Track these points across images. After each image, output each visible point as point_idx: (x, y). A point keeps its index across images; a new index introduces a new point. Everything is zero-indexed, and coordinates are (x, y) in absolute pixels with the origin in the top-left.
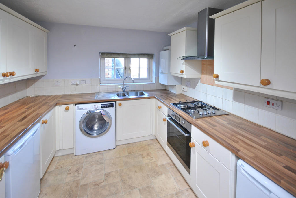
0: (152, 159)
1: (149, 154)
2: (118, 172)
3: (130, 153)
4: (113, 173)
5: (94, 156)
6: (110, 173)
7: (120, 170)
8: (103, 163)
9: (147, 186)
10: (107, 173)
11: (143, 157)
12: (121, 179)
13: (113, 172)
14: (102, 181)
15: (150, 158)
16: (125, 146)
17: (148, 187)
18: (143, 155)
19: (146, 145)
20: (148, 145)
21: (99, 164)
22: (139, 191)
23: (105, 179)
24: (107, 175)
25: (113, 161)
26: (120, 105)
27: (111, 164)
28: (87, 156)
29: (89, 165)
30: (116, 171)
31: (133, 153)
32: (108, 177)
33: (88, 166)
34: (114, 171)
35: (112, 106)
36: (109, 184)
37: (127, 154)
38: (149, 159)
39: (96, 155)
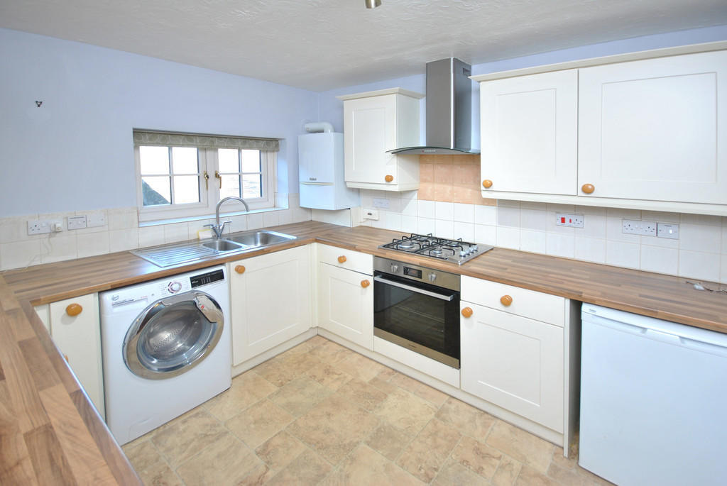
0: (341, 376)
1: (327, 370)
2: (286, 434)
3: (282, 384)
4: (277, 441)
5: (182, 428)
6: (267, 444)
7: (288, 427)
8: (227, 433)
9: (375, 429)
10: (259, 447)
11: (321, 381)
12: (310, 443)
13: (272, 438)
14: (262, 469)
15: (336, 376)
16: (253, 373)
17: (379, 430)
18: (315, 376)
19: (305, 355)
20: (310, 352)
21: (218, 439)
22: (368, 445)
23: (268, 462)
24: (264, 451)
25: (251, 418)
26: (240, 270)
27: (253, 426)
28: (155, 438)
29: (184, 455)
30: (279, 433)
31: (290, 380)
32: (271, 454)
33: (185, 458)
34: (276, 435)
35: (219, 276)
36: (288, 467)
37: (275, 389)
38: (338, 379)
39: (184, 422)
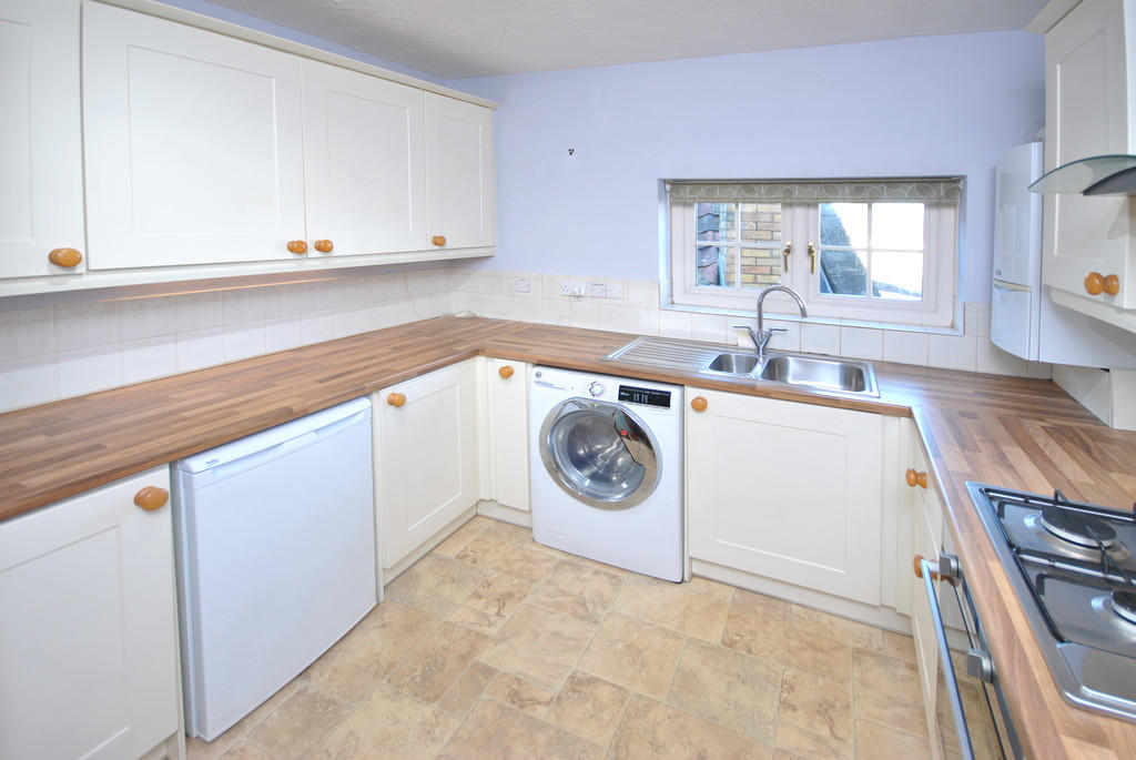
0: (834, 744)
1: (832, 707)
2: (622, 701)
3: (731, 644)
4: (603, 693)
5: (587, 575)
6: (592, 681)
7: (639, 696)
8: (596, 622)
10: (584, 673)
11: (787, 705)
12: (617, 747)
13: (606, 683)
14: (546, 696)
15: (825, 732)
16: (730, 593)
18: (793, 689)
19: (841, 647)
20: (858, 651)
21: (582, 618)
23: (559, 698)
24: (578, 684)
25: (635, 637)
26: (700, 406)
27: (620, 646)
28: (563, 562)
29: (551, 600)
30: (620, 688)
31: (750, 651)
32: (576, 695)
33: (543, 604)
34: (615, 686)
35: (662, 400)
36: (558, 731)
37: (715, 637)
38: (818, 739)
39: (597, 573)
